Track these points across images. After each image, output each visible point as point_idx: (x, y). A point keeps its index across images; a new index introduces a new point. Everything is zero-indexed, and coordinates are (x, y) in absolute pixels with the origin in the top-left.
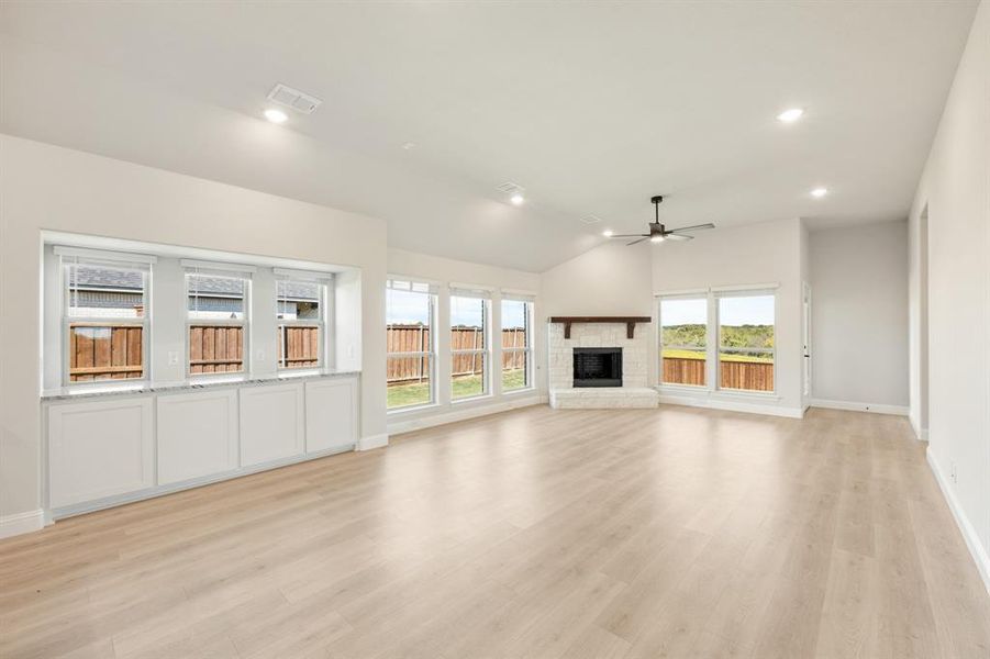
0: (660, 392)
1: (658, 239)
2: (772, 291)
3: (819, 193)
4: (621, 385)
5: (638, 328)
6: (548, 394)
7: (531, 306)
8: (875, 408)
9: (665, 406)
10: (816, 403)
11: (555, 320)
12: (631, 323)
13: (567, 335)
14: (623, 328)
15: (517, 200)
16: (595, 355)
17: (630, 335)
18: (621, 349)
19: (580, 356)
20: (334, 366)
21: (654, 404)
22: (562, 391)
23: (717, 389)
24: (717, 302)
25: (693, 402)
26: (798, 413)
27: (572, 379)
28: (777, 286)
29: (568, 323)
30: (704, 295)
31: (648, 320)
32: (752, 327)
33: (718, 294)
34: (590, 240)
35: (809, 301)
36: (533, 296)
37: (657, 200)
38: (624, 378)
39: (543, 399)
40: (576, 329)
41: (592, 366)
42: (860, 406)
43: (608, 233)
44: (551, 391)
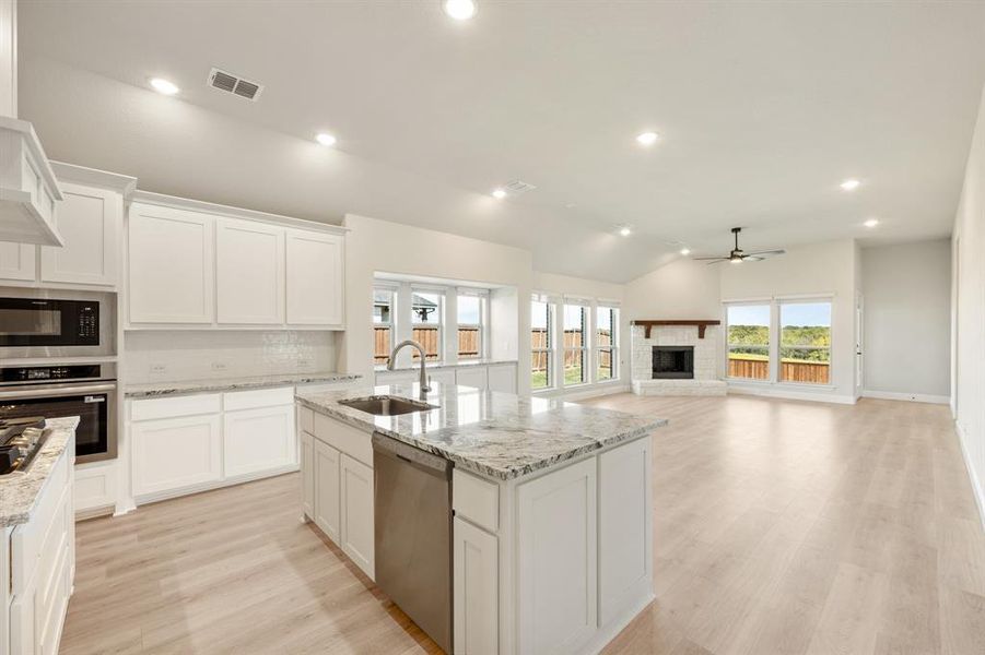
0: (728, 384)
1: (736, 261)
2: (830, 299)
3: (871, 223)
4: (692, 377)
5: (709, 330)
6: (631, 384)
7: (617, 312)
8: (920, 398)
9: (731, 395)
10: (866, 393)
11: (638, 323)
12: (702, 326)
13: (648, 336)
14: (695, 329)
15: (625, 232)
16: (669, 352)
17: (701, 336)
18: (692, 347)
19: (658, 352)
20: (489, 357)
21: (724, 393)
22: (643, 381)
23: (778, 381)
24: (779, 307)
25: (757, 391)
26: (851, 400)
27: (650, 371)
28: (832, 295)
29: (648, 326)
30: (768, 302)
31: (718, 323)
32: (796, 328)
33: (780, 301)
34: (668, 257)
35: (862, 306)
36: (619, 303)
37: (736, 230)
38: (695, 371)
39: (626, 388)
40: (655, 330)
41: (666, 361)
42: (906, 397)
43: (685, 252)
44: (634, 382)
